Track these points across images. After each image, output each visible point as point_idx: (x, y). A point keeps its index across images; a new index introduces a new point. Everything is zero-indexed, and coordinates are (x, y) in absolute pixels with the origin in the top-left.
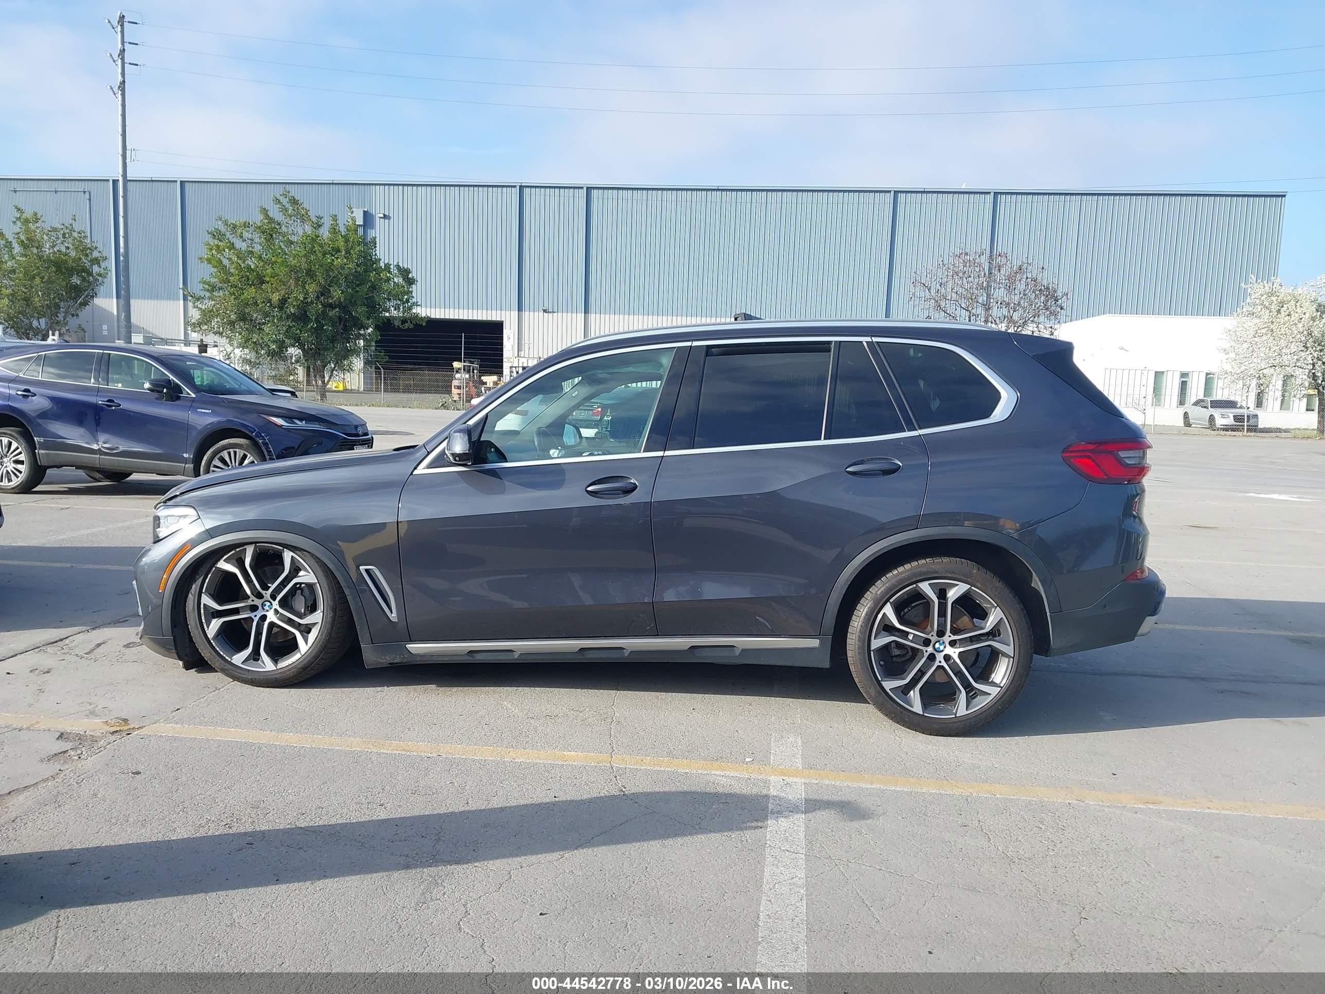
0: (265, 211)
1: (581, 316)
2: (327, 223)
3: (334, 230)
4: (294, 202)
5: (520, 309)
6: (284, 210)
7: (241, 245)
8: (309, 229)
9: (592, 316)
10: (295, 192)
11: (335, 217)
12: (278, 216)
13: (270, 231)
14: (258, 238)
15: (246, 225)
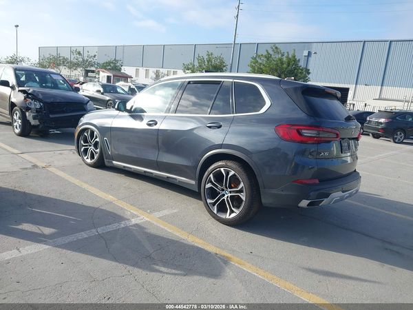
0: (267, 51)
1: (380, 87)
2: (286, 54)
3: (287, 57)
4: (276, 48)
5: (356, 84)
6: (273, 51)
7: (260, 61)
8: (280, 56)
9: (384, 87)
10: (277, 45)
11: (288, 53)
12: (271, 52)
13: (268, 57)
14: (265, 59)
15: (262, 55)
